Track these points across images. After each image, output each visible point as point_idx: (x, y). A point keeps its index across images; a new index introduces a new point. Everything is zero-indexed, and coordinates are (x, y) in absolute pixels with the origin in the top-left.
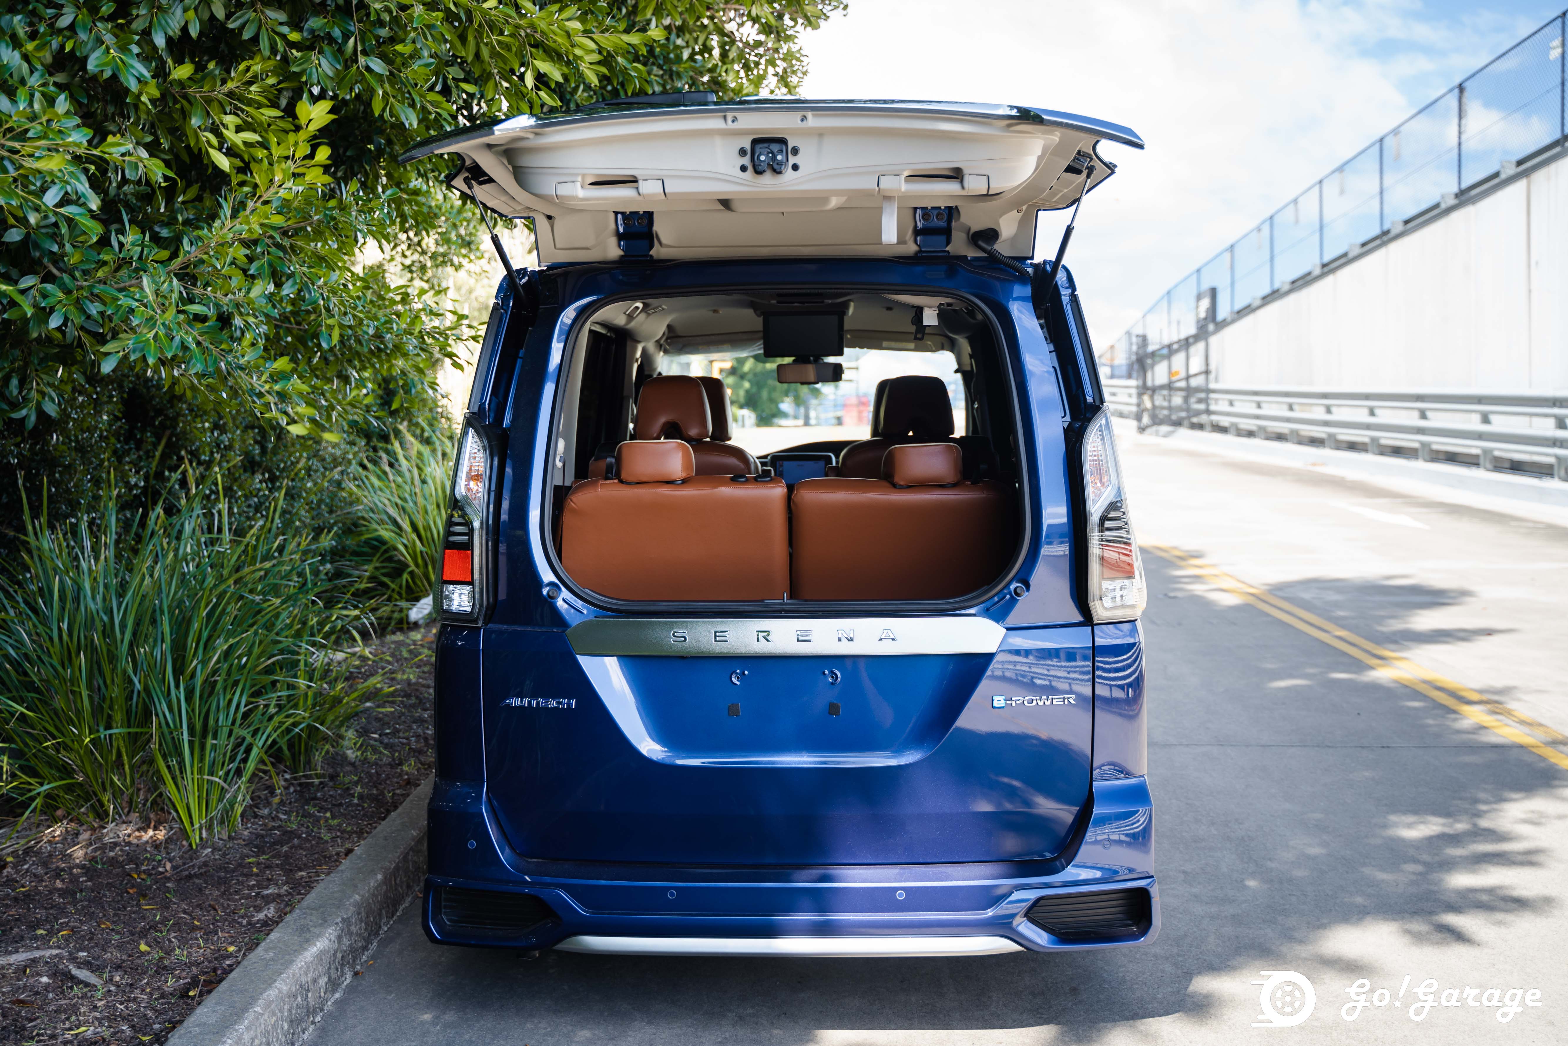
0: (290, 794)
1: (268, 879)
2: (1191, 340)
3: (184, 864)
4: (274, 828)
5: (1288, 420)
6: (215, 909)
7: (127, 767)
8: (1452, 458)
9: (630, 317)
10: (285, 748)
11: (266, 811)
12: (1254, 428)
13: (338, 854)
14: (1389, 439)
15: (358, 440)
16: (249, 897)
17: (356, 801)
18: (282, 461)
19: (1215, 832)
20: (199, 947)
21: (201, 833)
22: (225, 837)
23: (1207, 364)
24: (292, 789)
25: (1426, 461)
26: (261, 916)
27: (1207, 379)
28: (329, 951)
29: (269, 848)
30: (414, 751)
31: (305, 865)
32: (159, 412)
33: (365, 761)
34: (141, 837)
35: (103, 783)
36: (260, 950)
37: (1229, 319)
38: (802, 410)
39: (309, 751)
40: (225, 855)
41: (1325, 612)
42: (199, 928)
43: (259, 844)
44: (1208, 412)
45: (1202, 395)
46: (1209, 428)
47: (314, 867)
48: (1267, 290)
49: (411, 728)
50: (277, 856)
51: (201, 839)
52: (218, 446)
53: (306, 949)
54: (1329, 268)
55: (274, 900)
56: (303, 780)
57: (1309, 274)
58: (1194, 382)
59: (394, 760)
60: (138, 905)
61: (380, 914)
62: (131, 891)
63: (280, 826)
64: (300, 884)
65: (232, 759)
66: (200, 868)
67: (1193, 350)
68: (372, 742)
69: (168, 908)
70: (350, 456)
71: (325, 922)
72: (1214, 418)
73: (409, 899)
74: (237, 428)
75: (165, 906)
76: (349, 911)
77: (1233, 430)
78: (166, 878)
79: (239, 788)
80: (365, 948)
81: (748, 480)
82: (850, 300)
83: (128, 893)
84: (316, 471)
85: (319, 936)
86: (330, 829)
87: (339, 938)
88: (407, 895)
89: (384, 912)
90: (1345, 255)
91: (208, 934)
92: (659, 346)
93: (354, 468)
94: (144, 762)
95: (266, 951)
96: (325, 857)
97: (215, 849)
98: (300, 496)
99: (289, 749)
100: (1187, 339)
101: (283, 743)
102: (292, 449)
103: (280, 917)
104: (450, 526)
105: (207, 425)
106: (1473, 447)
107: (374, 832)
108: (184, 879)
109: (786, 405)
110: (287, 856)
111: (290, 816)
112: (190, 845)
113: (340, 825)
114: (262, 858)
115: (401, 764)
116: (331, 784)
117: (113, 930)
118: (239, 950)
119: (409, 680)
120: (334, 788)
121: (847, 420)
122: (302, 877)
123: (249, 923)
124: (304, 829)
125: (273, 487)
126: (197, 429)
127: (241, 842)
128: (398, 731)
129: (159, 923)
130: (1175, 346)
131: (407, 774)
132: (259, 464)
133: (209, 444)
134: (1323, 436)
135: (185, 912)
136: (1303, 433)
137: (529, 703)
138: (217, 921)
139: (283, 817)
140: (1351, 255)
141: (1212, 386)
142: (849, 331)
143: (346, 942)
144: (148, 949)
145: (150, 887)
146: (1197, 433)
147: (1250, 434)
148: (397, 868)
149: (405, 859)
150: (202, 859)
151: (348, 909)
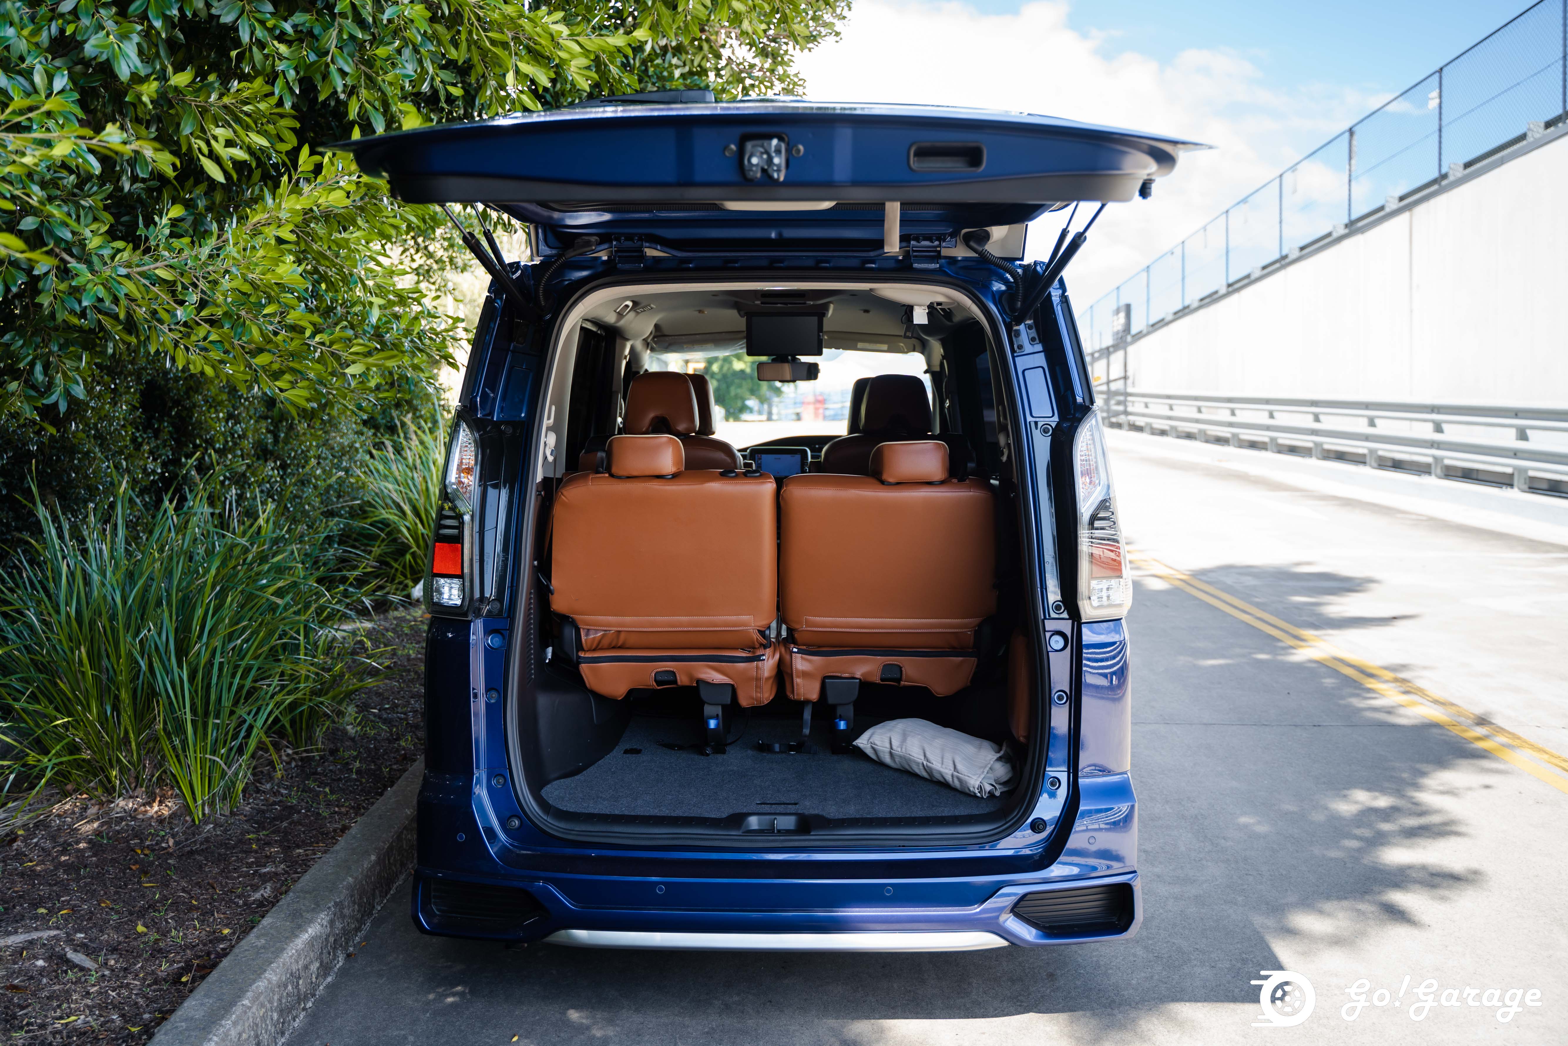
0: (292, 769)
1: (267, 857)
2: (1111, 349)
3: (187, 840)
4: (275, 803)
5: (1197, 421)
6: (213, 888)
7: (133, 744)
8: (1341, 456)
9: (620, 315)
10: (288, 726)
11: (268, 786)
12: (1166, 428)
13: (335, 830)
14: (1285, 439)
15: (365, 430)
16: (247, 874)
17: (354, 776)
18: (292, 449)
19: (1169, 810)
20: (195, 928)
21: (203, 810)
22: (227, 813)
23: (1126, 371)
24: (293, 764)
25: (1318, 459)
26: (257, 896)
27: (1125, 384)
28: (320, 937)
29: (270, 823)
30: (412, 726)
31: (303, 841)
32: (177, 403)
33: (365, 736)
34: (146, 811)
35: (110, 760)
36: (252, 937)
37: (1145, 332)
38: (766, 406)
39: (310, 728)
40: (226, 830)
41: (1246, 595)
42: (197, 908)
43: (259, 820)
44: (1126, 413)
45: (1121, 398)
46: (1126, 427)
47: (311, 844)
48: (1179, 307)
49: (409, 702)
50: (277, 831)
51: (204, 814)
52: (232, 435)
53: (297, 936)
54: (1234, 287)
55: (271, 879)
56: (305, 755)
57: (1216, 292)
58: (1114, 387)
59: (392, 735)
60: (139, 883)
61: (374, 895)
62: (133, 867)
63: (281, 801)
64: (297, 862)
65: (235, 737)
66: (201, 844)
67: (1113, 357)
68: (372, 717)
69: (168, 886)
70: (357, 445)
71: (317, 908)
72: (1131, 418)
73: (403, 877)
74: (251, 418)
75: (165, 883)
76: (342, 894)
77: (1148, 429)
78: (168, 853)
79: (240, 765)
80: (358, 929)
81: (737, 475)
82: (830, 302)
83: (131, 869)
84: (325, 459)
85: (311, 921)
86: (329, 804)
87: (332, 922)
88: (401, 873)
89: (377, 892)
90: (1248, 276)
91: (206, 914)
92: (647, 344)
93: (362, 456)
94: (149, 740)
95: (258, 937)
96: (322, 834)
97: (217, 825)
98: (309, 482)
99: (291, 727)
100: (1108, 348)
101: (286, 721)
102: (303, 438)
103: (276, 897)
104: (441, 519)
105: (221, 415)
106: (1360, 448)
107: (372, 808)
108: (186, 854)
109: (751, 403)
110: (286, 832)
111: (291, 791)
112: (193, 821)
113: (338, 800)
114: (262, 834)
115: (398, 739)
116: (331, 758)
117: (112, 909)
118: (234, 933)
119: (409, 655)
120: (334, 763)
121: (804, 416)
122: (299, 855)
123: (245, 904)
124: (303, 804)
125: (285, 474)
126: (212, 419)
127: (242, 817)
128: (397, 706)
129: (158, 901)
130: (1096, 355)
131: (404, 749)
132: (272, 453)
133: (223, 434)
134: (1228, 435)
135: (184, 891)
136: (1209, 433)
138: (215, 900)
139: (284, 792)
140: (1253, 277)
141: (1130, 390)
142: (827, 332)
143: (338, 925)
144: (145, 930)
145: (153, 863)
146: (1116, 432)
147: (1163, 433)
148: (391, 848)
149: (399, 837)
150: (204, 835)
151: (341, 892)
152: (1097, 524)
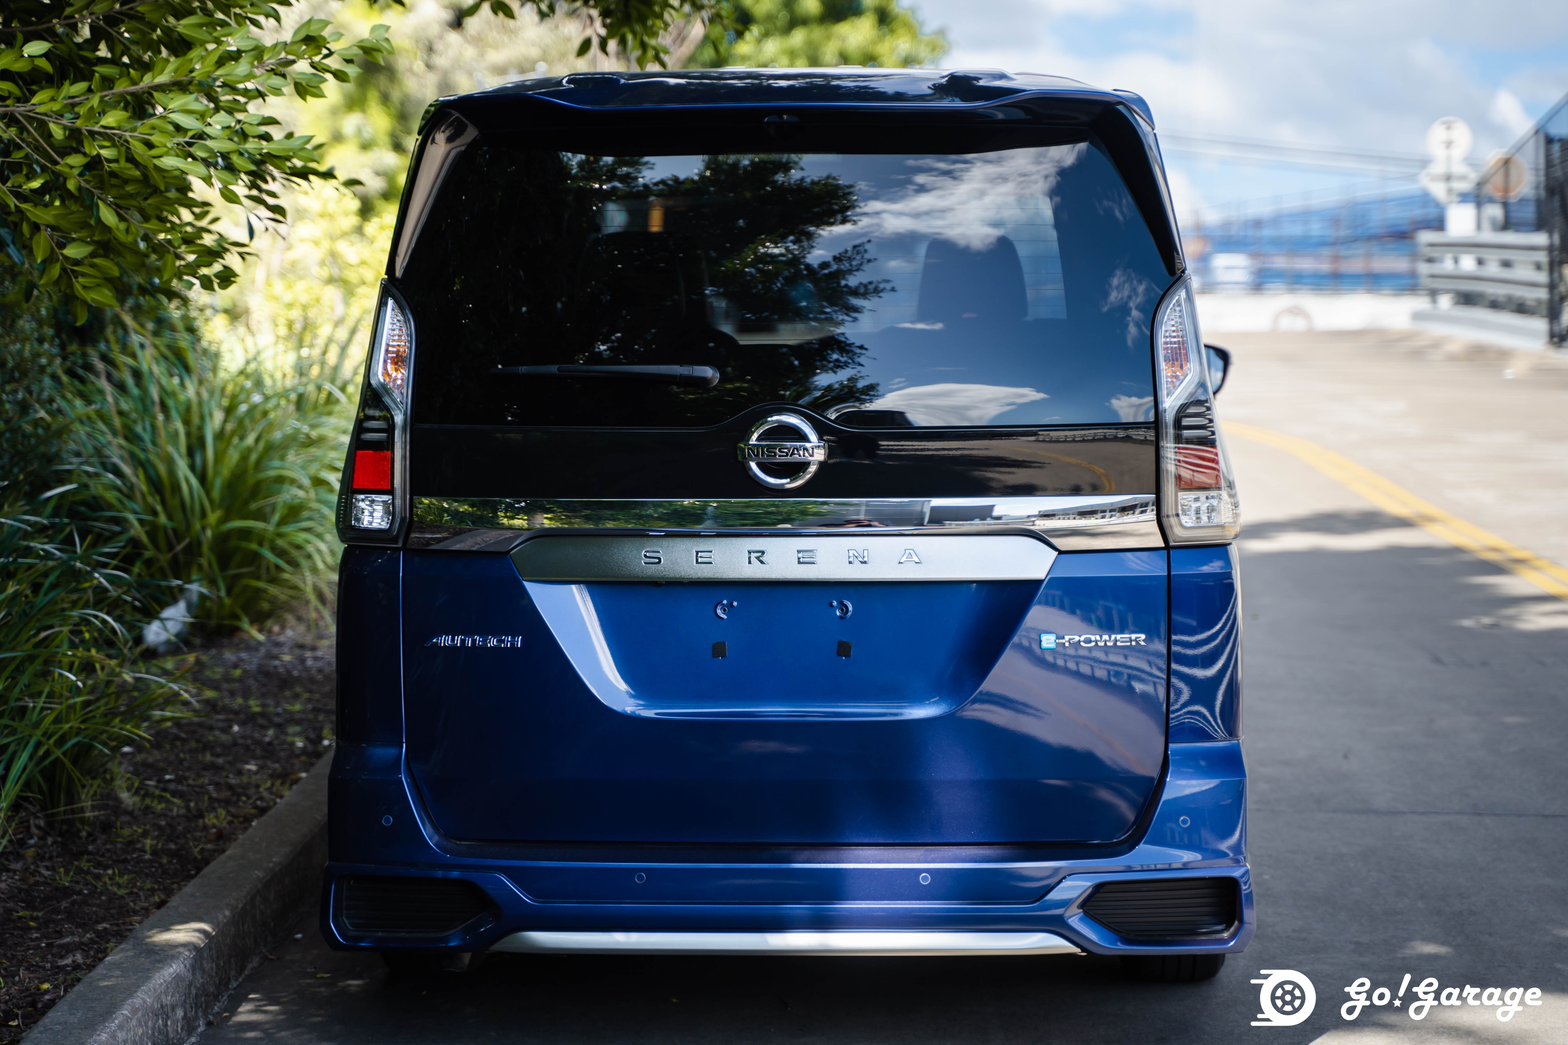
26: (67, 961)
55: (77, 948)
80: (216, 997)
104: (363, 421)
114: (36, 914)
118: (57, 988)
123: (55, 967)
124: (81, 886)
131: (214, 827)
137: (463, 641)
152: (1186, 422)
